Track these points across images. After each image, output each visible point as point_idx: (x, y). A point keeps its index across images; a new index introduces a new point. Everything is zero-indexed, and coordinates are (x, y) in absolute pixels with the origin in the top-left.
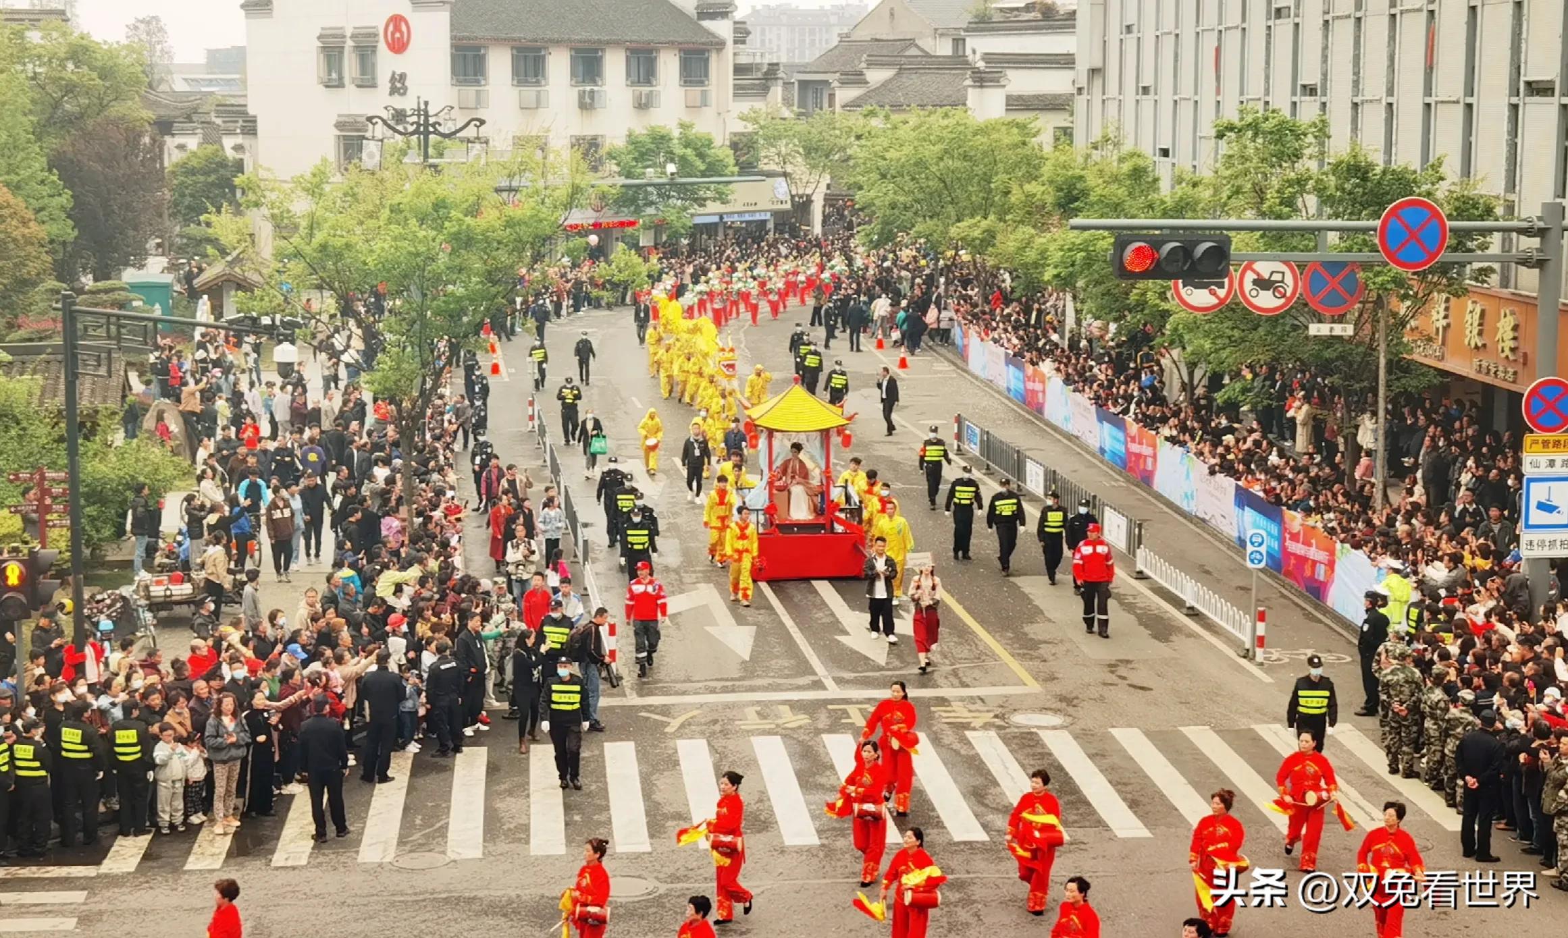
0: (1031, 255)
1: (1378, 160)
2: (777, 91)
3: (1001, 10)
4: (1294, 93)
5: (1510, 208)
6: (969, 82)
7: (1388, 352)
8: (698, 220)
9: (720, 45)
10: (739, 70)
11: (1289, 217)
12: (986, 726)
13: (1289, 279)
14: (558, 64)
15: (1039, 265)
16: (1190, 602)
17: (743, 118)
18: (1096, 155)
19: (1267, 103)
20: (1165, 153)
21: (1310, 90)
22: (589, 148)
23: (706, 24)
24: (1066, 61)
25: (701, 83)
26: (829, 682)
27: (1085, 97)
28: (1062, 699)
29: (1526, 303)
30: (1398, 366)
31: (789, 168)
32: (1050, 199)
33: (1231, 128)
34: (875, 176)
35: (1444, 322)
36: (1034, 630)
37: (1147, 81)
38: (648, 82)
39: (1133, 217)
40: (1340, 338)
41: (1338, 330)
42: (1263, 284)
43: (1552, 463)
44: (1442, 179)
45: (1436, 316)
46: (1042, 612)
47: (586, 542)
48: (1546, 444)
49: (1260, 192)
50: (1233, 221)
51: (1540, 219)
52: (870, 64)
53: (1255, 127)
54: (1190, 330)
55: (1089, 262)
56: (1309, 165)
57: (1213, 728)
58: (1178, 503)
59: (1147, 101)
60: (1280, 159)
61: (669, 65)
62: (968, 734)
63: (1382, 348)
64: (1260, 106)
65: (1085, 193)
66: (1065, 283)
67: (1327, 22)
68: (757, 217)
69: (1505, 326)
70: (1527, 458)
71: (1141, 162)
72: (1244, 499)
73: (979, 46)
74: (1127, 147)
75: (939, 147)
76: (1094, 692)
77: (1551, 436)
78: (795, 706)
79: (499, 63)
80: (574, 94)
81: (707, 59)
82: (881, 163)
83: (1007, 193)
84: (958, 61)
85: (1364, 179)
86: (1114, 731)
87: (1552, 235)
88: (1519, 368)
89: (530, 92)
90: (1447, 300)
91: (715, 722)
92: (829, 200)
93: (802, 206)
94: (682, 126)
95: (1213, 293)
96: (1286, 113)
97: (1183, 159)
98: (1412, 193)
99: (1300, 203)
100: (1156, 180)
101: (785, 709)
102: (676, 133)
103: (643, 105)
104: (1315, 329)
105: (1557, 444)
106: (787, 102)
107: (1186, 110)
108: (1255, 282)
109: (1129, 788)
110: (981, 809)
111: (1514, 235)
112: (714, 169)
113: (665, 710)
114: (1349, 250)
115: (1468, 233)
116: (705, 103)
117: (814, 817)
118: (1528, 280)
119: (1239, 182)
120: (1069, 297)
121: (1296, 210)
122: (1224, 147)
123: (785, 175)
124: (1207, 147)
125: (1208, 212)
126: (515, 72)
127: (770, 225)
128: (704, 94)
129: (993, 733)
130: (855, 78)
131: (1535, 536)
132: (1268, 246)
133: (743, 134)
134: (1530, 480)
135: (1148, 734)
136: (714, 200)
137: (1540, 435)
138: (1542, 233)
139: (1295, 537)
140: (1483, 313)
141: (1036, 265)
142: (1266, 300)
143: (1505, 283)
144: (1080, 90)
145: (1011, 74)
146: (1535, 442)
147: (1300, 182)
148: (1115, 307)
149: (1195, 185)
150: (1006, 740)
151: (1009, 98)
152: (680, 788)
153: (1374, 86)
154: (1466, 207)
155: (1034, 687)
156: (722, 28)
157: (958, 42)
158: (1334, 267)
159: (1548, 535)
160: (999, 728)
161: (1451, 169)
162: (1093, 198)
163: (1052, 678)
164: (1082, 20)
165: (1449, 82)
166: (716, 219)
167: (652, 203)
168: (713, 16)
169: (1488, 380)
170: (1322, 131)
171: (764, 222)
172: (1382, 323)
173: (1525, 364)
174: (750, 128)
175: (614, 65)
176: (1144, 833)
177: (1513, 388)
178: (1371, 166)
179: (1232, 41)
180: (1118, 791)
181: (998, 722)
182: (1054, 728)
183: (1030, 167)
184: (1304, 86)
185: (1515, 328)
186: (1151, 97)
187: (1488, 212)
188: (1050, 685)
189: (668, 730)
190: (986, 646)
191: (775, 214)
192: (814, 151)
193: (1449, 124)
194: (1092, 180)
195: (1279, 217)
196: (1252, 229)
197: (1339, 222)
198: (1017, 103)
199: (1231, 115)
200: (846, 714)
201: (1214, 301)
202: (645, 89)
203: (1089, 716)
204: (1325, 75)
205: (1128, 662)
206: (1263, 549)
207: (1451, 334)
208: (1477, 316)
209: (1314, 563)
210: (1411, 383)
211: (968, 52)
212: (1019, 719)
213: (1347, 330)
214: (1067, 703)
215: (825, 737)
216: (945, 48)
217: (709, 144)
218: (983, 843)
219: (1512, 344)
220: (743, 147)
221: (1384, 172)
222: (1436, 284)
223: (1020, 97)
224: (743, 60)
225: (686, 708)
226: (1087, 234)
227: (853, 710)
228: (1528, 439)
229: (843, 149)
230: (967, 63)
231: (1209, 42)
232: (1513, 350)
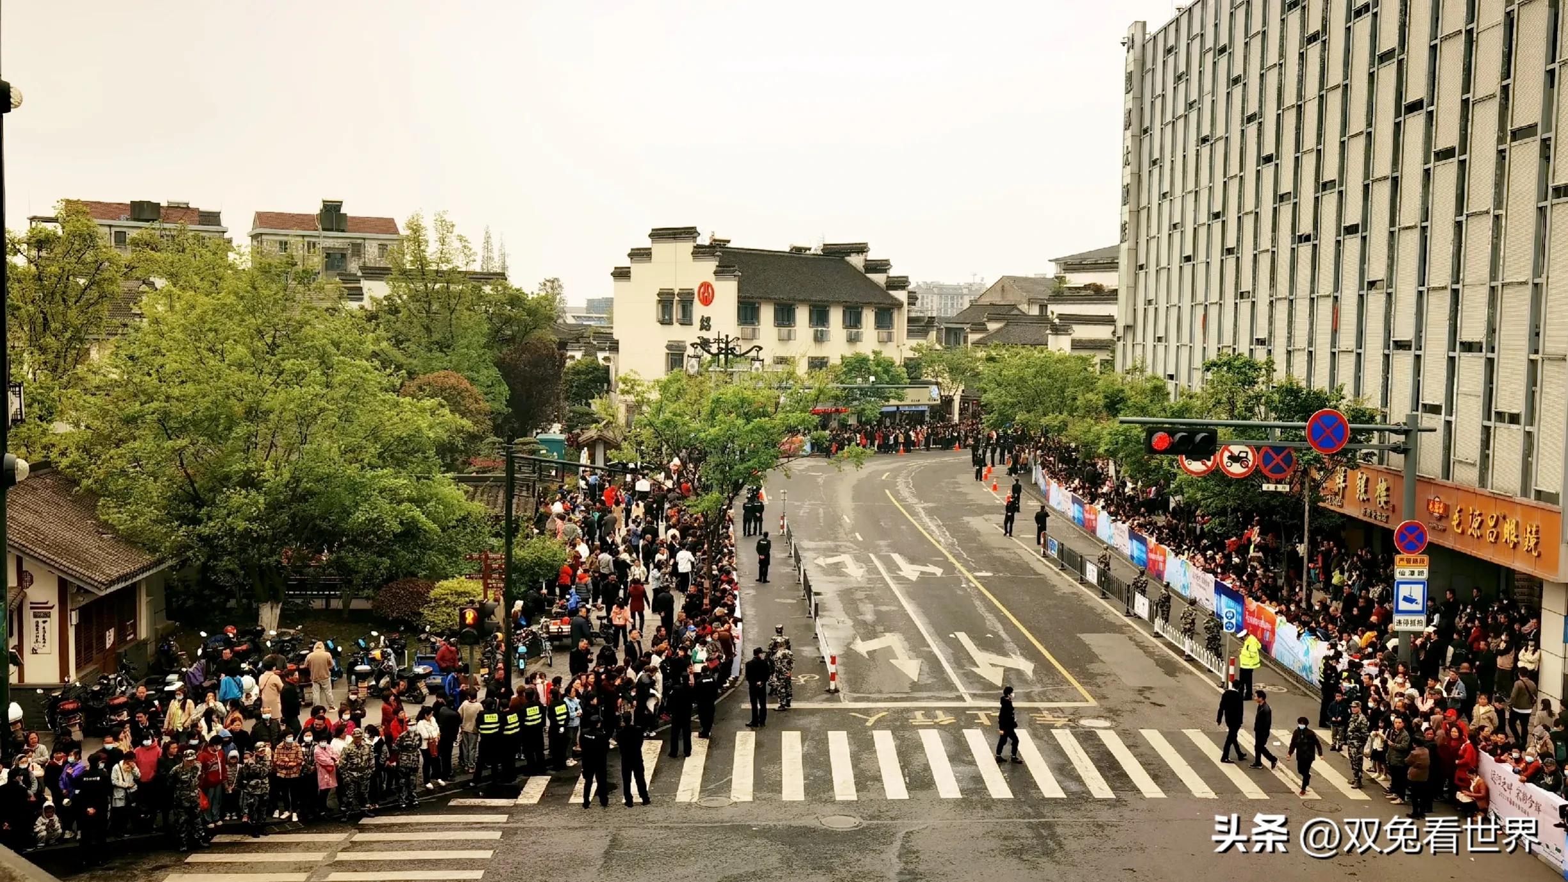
0: (1090, 437)
1: (1303, 384)
2: (933, 335)
3: (1070, 288)
4: (1251, 343)
5: (1384, 417)
6: (1048, 332)
7: (1310, 501)
8: (884, 409)
9: (900, 305)
10: (910, 320)
11: (1249, 419)
12: (1063, 727)
13: (1250, 457)
14: (802, 315)
15: (1096, 443)
16: (1188, 652)
17: (912, 349)
18: (1129, 378)
19: (1234, 350)
20: (1171, 377)
21: (1261, 342)
22: (818, 364)
23: (892, 292)
24: (1109, 320)
25: (888, 328)
26: (967, 697)
27: (1121, 343)
28: (1110, 710)
29: (1397, 474)
30: (1316, 511)
31: (940, 380)
32: (1101, 403)
33: (1214, 364)
34: (993, 385)
35: (1343, 485)
36: (1094, 667)
37: (1161, 333)
38: (856, 327)
39: (1154, 416)
40: (1280, 493)
41: (1280, 488)
42: (1234, 459)
43: (1412, 573)
44: (1343, 398)
45: (1339, 480)
46: (1097, 656)
47: (816, 605)
48: (1408, 561)
49: (1232, 404)
50: (1215, 421)
51: (1405, 424)
52: (989, 320)
53: (1229, 364)
54: (1190, 486)
55: (1127, 441)
56: (1260, 387)
57: (1203, 731)
58: (1179, 590)
59: (1161, 347)
60: (1244, 384)
61: (868, 317)
62: (1053, 731)
63: (1306, 500)
64: (1231, 352)
65: (1122, 400)
66: (1111, 454)
67: (1271, 302)
68: (920, 408)
69: (1382, 487)
70: (1397, 571)
71: (1159, 383)
72: (1220, 589)
73: (1056, 310)
74: (1149, 372)
75: (1033, 370)
76: (1129, 707)
77: (1412, 556)
78: (946, 710)
79: (767, 313)
80: (811, 331)
81: (891, 315)
82: (998, 378)
83: (1074, 399)
84: (1043, 318)
85: (1297, 397)
86: (1142, 731)
87: (1413, 434)
88: (1390, 513)
89: (785, 330)
90: (1345, 471)
91: (896, 720)
92: (964, 399)
93: (947, 402)
94: (874, 352)
95: (1204, 464)
96: (1247, 354)
97: (1183, 381)
98: (1326, 406)
99: (1256, 410)
100: (1168, 394)
101: (940, 713)
102: (872, 357)
103: (852, 340)
104: (1265, 487)
105: (1415, 561)
106: (939, 341)
107: (1185, 352)
108: (1229, 458)
109: (1151, 767)
110: (1062, 778)
111: (1387, 433)
112: (894, 380)
113: (867, 712)
114: (1287, 440)
115: (1360, 431)
116: (890, 339)
117: (958, 780)
118: (1396, 461)
119: (1219, 396)
120: (1111, 463)
121: (1254, 415)
122: (1209, 376)
123: (937, 384)
124: (1197, 376)
125: (1200, 414)
126: (776, 318)
127: (927, 414)
128: (890, 334)
129: (1068, 731)
130: (980, 327)
131: (1402, 618)
132: (1238, 436)
133: (911, 359)
134: (1399, 583)
135: (1162, 733)
136: (894, 398)
137: (1405, 556)
138: (1406, 433)
139: (1252, 614)
140: (1367, 480)
141: (1093, 442)
142: (1236, 469)
143: (1381, 461)
144: (1119, 338)
145: (1075, 327)
146: (1402, 560)
147: (1258, 397)
148: (1141, 470)
149: (1191, 397)
150: (1076, 735)
151: (1073, 341)
152: (876, 760)
153: (1301, 340)
154: (1359, 415)
155: (1092, 703)
156: (901, 295)
157: (1043, 307)
158: (1278, 450)
159: (1410, 618)
160: (1072, 727)
161: (1348, 391)
162: (1130, 403)
163: (1104, 697)
164: (1122, 295)
165: (1347, 340)
166: (895, 409)
167: (856, 399)
168: (895, 288)
169: (1372, 520)
170: (1270, 366)
171: (923, 412)
172: (1307, 485)
173: (1393, 511)
174: (917, 355)
175: (836, 316)
176: (1162, 795)
177: (1386, 526)
178: (1300, 390)
179: (1213, 312)
180: (1147, 770)
181: (1071, 724)
182: (1105, 728)
183: (1088, 384)
184: (1257, 340)
185: (1388, 489)
186: (1163, 343)
187: (1372, 419)
188: (1103, 702)
189: (869, 724)
190: (1064, 677)
191: (932, 407)
192: (955, 371)
193: (1346, 365)
194: (1128, 392)
195: (1244, 418)
196: (1227, 426)
197: (1280, 423)
198: (1077, 345)
199: (1212, 356)
200: (977, 717)
201: (1204, 468)
202: (854, 331)
203: (1126, 722)
204: (1270, 334)
205: (1150, 688)
206: (1234, 621)
207: (1347, 492)
208: (1363, 482)
209: (1263, 629)
210: (1324, 522)
211: (1049, 313)
212: (1085, 722)
213: (1283, 488)
214: (1112, 713)
215: (964, 731)
216: (1035, 311)
217: (892, 364)
218: (1063, 799)
219: (1384, 499)
220: (913, 367)
221: (1309, 393)
222: (1340, 461)
223: (1080, 341)
224: (913, 315)
225: (878, 710)
226: (1125, 425)
227: (981, 714)
228: (1397, 558)
229: (972, 369)
230: (1048, 319)
231: (1200, 311)
232: (1386, 503)
